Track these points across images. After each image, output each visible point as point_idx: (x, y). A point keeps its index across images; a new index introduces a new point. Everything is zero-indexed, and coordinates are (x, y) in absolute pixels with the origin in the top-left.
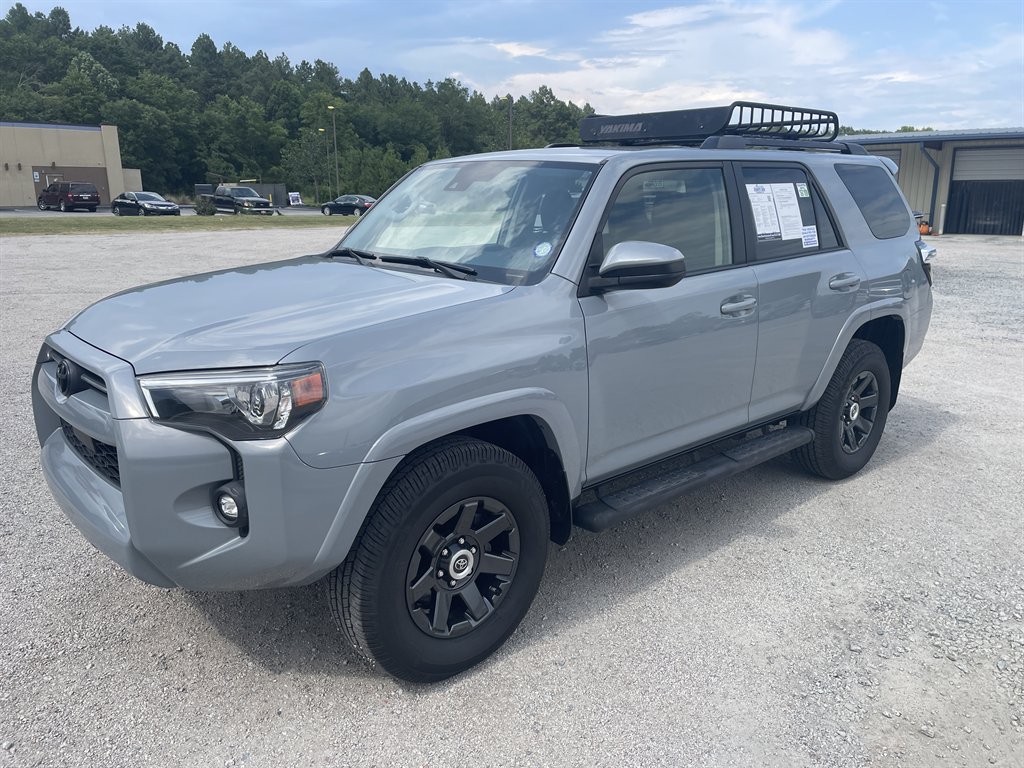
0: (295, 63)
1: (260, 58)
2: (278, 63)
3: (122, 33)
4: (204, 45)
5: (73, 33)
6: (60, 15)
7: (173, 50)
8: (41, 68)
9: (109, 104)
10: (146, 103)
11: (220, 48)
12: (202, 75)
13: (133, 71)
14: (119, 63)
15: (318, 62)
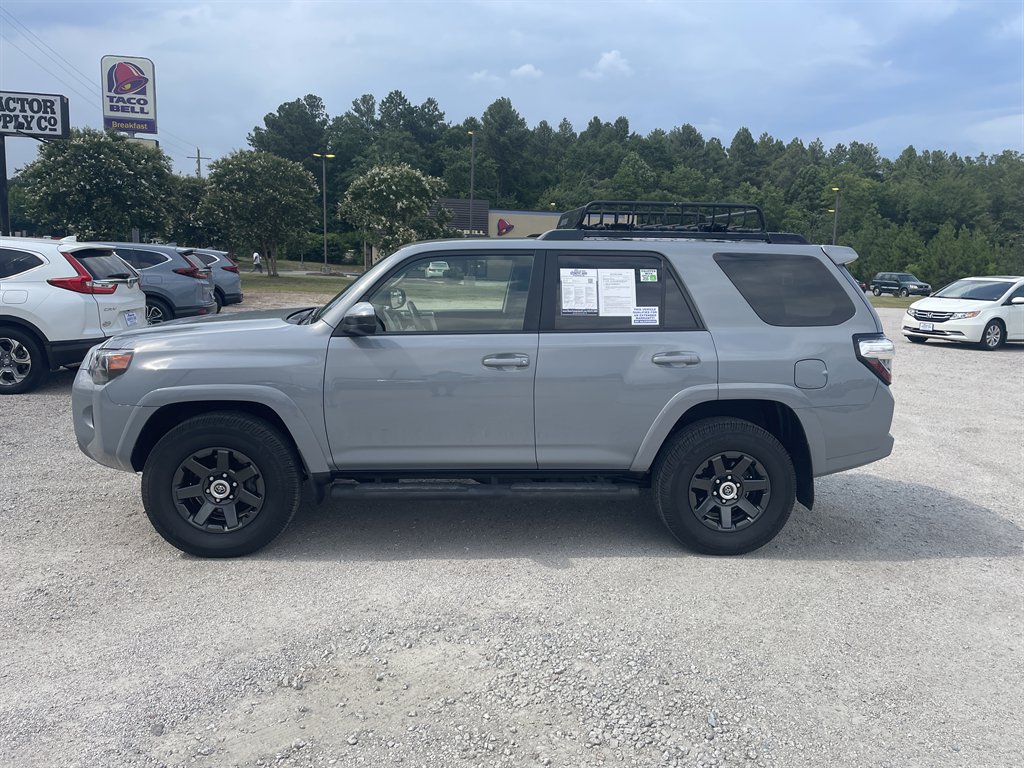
0: (828, 147)
1: (796, 145)
2: (813, 149)
3: (673, 133)
4: (743, 137)
5: (630, 137)
6: (622, 123)
7: (716, 144)
8: (598, 167)
9: (644, 196)
10: (673, 193)
11: (756, 139)
12: (735, 165)
13: (670, 165)
14: (660, 159)
15: (854, 144)
